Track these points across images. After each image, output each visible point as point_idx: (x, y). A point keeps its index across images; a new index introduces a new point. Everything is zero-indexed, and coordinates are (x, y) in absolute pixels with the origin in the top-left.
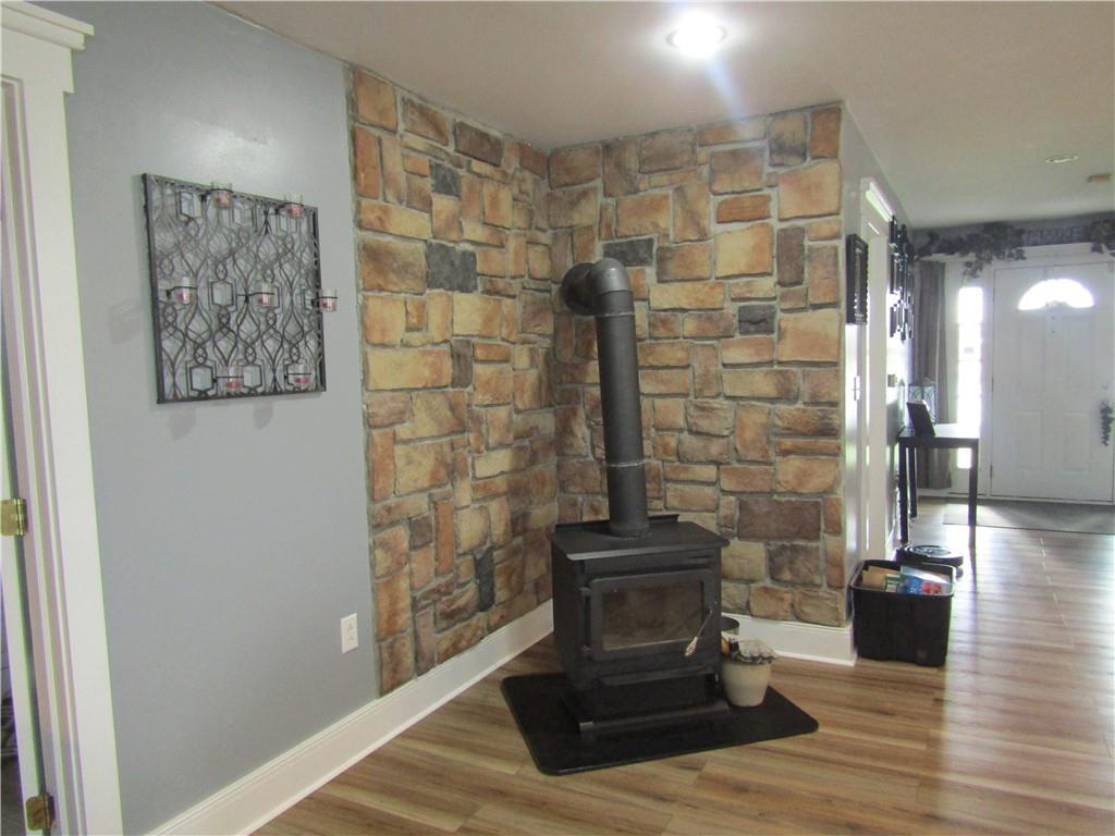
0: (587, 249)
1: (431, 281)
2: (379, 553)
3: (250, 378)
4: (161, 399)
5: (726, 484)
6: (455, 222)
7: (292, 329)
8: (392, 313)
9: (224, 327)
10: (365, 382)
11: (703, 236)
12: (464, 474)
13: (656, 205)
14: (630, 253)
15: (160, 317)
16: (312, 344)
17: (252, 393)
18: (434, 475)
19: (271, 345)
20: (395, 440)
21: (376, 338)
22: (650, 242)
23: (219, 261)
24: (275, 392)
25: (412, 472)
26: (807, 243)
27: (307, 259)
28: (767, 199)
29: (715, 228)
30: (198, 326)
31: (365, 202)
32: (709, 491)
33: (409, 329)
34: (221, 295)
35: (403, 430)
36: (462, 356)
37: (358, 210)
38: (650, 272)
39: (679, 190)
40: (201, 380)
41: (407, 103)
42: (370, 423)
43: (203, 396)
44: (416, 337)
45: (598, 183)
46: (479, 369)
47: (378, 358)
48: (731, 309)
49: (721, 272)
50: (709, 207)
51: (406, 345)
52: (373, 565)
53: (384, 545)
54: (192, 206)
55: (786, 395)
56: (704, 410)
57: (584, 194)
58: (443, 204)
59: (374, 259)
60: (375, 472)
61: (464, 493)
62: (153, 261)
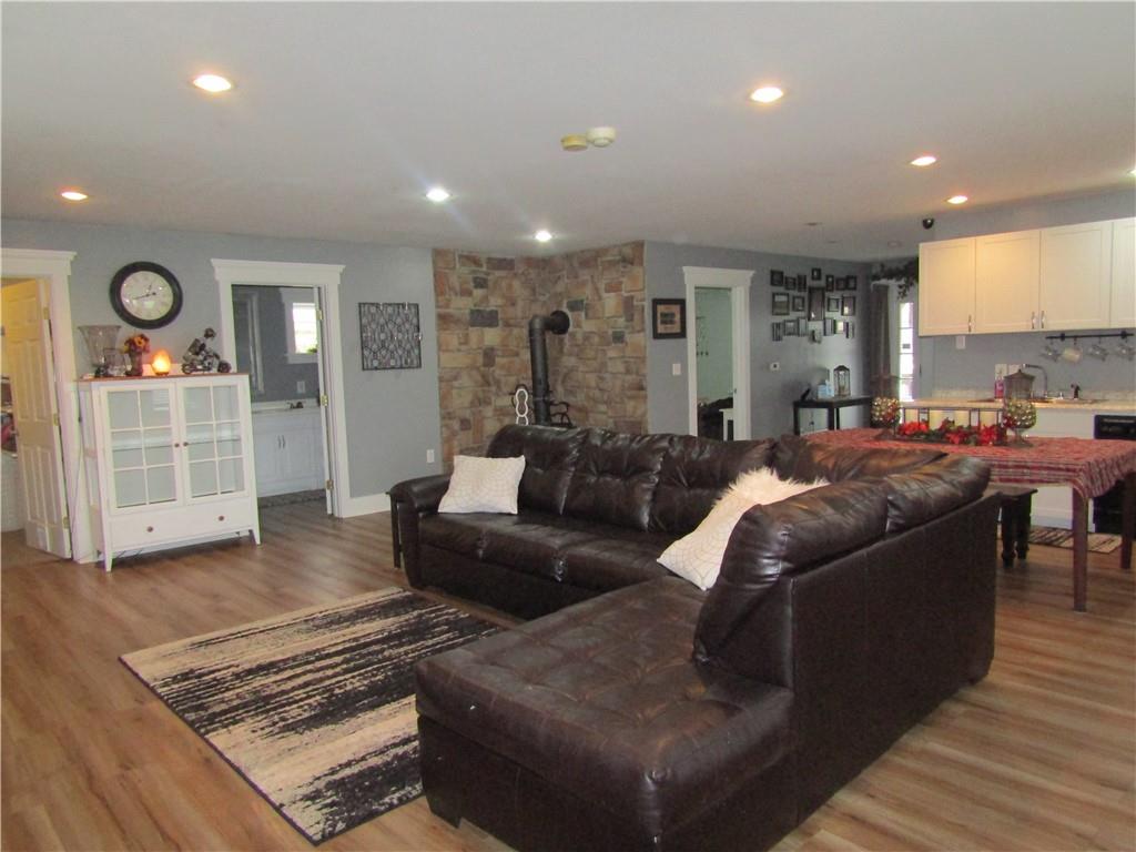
0: (560, 304)
1: (473, 325)
2: (444, 429)
3: (392, 363)
4: (363, 369)
5: (610, 414)
6: (485, 299)
7: (408, 346)
8: (453, 339)
9: (383, 346)
10: (439, 365)
11: (600, 298)
12: (489, 403)
13: (584, 284)
14: (575, 306)
15: (364, 346)
16: (416, 351)
17: (393, 368)
18: (472, 403)
19: (400, 352)
20: (452, 387)
21: (444, 348)
22: (582, 301)
23: (382, 326)
24: (401, 367)
25: (461, 401)
26: (635, 303)
27: (415, 321)
28: (621, 283)
29: (605, 295)
30: (375, 347)
31: (440, 298)
32: (605, 417)
33: (461, 344)
34: (383, 336)
35: (456, 384)
36: (489, 355)
37: (437, 301)
38: (583, 314)
39: (592, 277)
40: (376, 363)
41: (461, 257)
42: (441, 380)
43: (376, 369)
44: (463, 348)
45: (565, 272)
46: (497, 360)
47: (444, 357)
48: (610, 332)
49: (607, 315)
50: (602, 286)
51: (459, 350)
52: (442, 433)
53: (447, 426)
54: (373, 310)
55: (628, 372)
56: (602, 378)
57: (559, 278)
58: (478, 293)
59: (444, 320)
60: (444, 398)
61: (488, 411)
62: (362, 329)
